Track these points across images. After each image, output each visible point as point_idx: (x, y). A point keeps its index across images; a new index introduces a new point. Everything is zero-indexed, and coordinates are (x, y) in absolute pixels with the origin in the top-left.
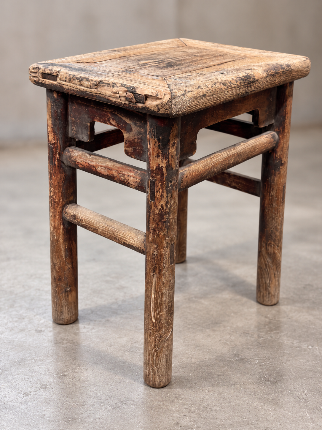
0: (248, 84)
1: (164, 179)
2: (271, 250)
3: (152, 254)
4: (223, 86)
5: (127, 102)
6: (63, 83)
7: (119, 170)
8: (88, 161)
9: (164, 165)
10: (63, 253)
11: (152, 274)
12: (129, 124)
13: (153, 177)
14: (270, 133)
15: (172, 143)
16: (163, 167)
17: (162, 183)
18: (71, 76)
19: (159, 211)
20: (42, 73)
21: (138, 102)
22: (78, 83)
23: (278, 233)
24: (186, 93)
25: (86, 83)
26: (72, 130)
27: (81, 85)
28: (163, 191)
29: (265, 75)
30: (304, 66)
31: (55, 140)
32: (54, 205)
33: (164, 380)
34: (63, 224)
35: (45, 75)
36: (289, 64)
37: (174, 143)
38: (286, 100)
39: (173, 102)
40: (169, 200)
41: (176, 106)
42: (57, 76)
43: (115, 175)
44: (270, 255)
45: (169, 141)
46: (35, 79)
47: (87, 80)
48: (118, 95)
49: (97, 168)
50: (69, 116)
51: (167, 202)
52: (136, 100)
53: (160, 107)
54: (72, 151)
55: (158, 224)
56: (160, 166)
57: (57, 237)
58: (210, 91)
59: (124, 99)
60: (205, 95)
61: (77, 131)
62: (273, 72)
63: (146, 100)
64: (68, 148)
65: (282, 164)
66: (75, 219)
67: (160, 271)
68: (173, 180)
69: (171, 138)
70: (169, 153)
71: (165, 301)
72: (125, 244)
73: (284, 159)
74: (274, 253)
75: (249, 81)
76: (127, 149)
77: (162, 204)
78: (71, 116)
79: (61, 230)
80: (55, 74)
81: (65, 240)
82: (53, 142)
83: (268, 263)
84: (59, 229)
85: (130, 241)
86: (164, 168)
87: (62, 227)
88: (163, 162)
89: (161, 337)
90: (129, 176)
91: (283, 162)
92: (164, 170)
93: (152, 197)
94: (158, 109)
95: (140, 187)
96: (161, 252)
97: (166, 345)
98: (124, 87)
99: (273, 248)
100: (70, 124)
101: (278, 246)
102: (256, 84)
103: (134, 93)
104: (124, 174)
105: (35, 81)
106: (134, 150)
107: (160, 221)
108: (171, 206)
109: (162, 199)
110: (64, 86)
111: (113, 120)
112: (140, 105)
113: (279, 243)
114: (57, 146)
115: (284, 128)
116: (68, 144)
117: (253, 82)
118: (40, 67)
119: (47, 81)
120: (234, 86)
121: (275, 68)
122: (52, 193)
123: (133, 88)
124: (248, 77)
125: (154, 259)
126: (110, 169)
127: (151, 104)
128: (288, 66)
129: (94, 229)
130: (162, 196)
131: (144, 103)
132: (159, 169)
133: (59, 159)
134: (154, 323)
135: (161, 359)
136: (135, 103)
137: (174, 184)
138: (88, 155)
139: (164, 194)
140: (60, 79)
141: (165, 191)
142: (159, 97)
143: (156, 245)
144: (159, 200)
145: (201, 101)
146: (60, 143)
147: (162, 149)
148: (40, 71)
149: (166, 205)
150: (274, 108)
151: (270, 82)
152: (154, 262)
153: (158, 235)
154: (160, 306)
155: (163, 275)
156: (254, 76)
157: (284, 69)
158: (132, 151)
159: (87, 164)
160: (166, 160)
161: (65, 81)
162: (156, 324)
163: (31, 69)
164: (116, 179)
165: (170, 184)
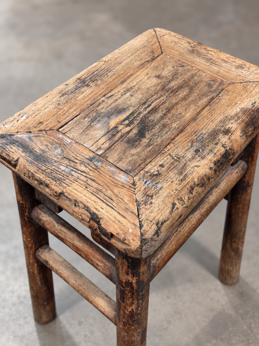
1: (135, 291)
8: (56, 232)
9: (134, 281)
10: (39, 281)
13: (122, 286)
14: (240, 163)
17: (132, 294)
18: (31, 175)
19: (130, 312)
23: (241, 233)
24: (159, 228)
27: (41, 188)
31: (23, 202)
32: (28, 248)
34: (37, 263)
39: (144, 248)
40: (140, 305)
42: (15, 165)
44: (234, 250)
45: (139, 263)
47: (47, 186)
48: (80, 216)
52: (101, 232)
55: (128, 321)
56: (130, 281)
58: (187, 207)
60: (181, 216)
63: (111, 237)
64: (36, 208)
66: (47, 264)
68: (144, 289)
70: (139, 272)
80: (13, 163)
86: (134, 284)
96: (132, 338)
98: (87, 210)
101: (241, 242)
103: (98, 223)
107: (131, 319)
108: (141, 308)
109: (132, 305)
112: (105, 238)
114: (26, 207)
115: (252, 158)
123: (97, 217)
124: (227, 154)
125: (125, 341)
127: (117, 244)
131: (109, 239)
133: (28, 216)
138: (56, 224)
141: (135, 300)
142: (127, 242)
144: (129, 305)
146: (28, 205)
147: (132, 270)
153: (129, 328)
156: (233, 150)
160: (137, 277)
161: (24, 175)
165: (141, 294)
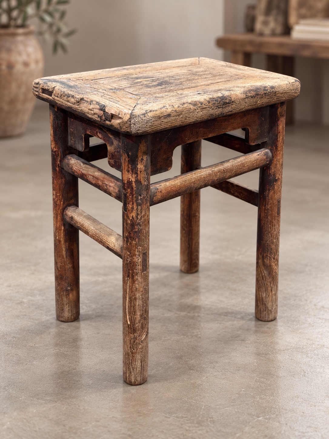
0: (223, 105)
1: (134, 192)
2: (267, 261)
3: (126, 260)
4: (192, 107)
5: (99, 119)
6: (56, 98)
7: (103, 180)
8: (81, 170)
9: (133, 180)
10: (64, 253)
11: (126, 279)
12: (111, 138)
13: (125, 189)
14: (264, 150)
15: (140, 159)
16: (133, 181)
17: (132, 196)
18: (62, 93)
19: (131, 222)
20: (42, 88)
21: (106, 120)
22: (66, 99)
23: (273, 246)
24: (146, 113)
25: (72, 100)
26: (71, 139)
27: (68, 101)
28: (133, 204)
29: (243, 96)
30: (292, 88)
31: (56, 148)
32: (56, 206)
33: (139, 379)
34: (64, 225)
35: (44, 91)
36: (274, 85)
37: (142, 159)
38: (278, 120)
39: (132, 121)
40: (139, 213)
41: (135, 125)
42: (52, 92)
43: (100, 184)
44: (267, 267)
45: (137, 156)
46: (37, 93)
47: (73, 97)
48: (93, 112)
49: (87, 177)
50: (69, 128)
51: (138, 214)
52: (105, 118)
53: (121, 125)
54: (71, 159)
55: (130, 233)
56: (130, 180)
57: (58, 238)
58: (176, 111)
59: (97, 116)
60: (169, 115)
61: (75, 141)
62: (254, 93)
63: (112, 118)
64: (68, 156)
65: (276, 181)
66: (72, 221)
67: (133, 277)
68: (142, 194)
69: (140, 154)
70: (137, 169)
71: (139, 305)
72: (108, 248)
73: (277, 176)
74: (270, 266)
75: (224, 102)
76: (111, 161)
77: (133, 216)
78: (70, 128)
79: (62, 231)
80: (51, 90)
81: (66, 241)
82: (55, 150)
83: (264, 274)
84: (61, 230)
85: (111, 246)
86: (133, 183)
87: (63, 228)
88: (132, 177)
89: (135, 338)
90: (110, 186)
91: (276, 178)
92: (134, 184)
93: (125, 208)
94: (121, 127)
95: (118, 198)
96: (133, 259)
97: (140, 346)
98: (98, 105)
99: (270, 260)
100: (69, 135)
101: (274, 259)
102: (232, 105)
103: (104, 111)
104: (106, 185)
105: (37, 95)
106: (115, 162)
107: (132, 230)
108: (141, 218)
109: (132, 211)
110: (57, 101)
111: (100, 133)
112: (107, 122)
113: (275, 256)
114: (58, 154)
115: (276, 146)
116: (67, 152)
117: (229, 103)
118: (40, 83)
119: (45, 96)
120: (205, 106)
121: (257, 90)
122: (54, 196)
123: (104, 106)
124: (223, 98)
125: (128, 265)
126: (97, 179)
127: (115, 122)
128: (272, 87)
129: (86, 231)
130: (133, 208)
131: (110, 121)
132: (129, 183)
133: (60, 165)
134: (129, 325)
135: (136, 359)
136: (105, 120)
137: (144, 197)
138: (82, 164)
139: (134, 207)
140: (54, 95)
141: (135, 204)
142: (120, 116)
143: (129, 252)
144: (130, 211)
145: (165, 120)
146: (60, 151)
147: (132, 165)
148: (41, 86)
149: (137, 217)
150: (267, 126)
151: (250, 104)
152: (128, 268)
153: (131, 244)
154: (134, 309)
155: (136, 281)
156: (231, 98)
157: (267, 90)
158: (113, 163)
159: (80, 172)
160: (135, 174)
161: (57, 97)
162: (131, 326)
163: (33, 83)
164: (101, 188)
165: (139, 198)
